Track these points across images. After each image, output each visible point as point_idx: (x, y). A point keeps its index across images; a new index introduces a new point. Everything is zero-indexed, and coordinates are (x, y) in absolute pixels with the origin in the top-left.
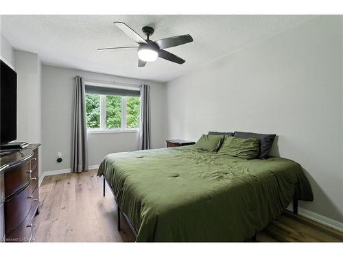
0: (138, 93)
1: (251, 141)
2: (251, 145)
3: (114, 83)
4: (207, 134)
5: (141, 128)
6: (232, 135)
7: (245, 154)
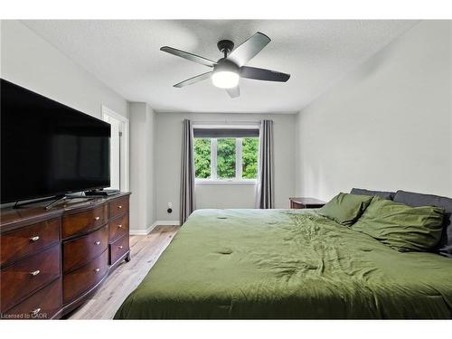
0: (256, 133)
1: (421, 212)
2: (419, 222)
3: (226, 123)
4: (349, 191)
5: (260, 178)
6: (391, 197)
7: (398, 237)
